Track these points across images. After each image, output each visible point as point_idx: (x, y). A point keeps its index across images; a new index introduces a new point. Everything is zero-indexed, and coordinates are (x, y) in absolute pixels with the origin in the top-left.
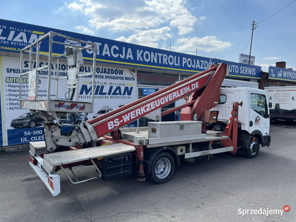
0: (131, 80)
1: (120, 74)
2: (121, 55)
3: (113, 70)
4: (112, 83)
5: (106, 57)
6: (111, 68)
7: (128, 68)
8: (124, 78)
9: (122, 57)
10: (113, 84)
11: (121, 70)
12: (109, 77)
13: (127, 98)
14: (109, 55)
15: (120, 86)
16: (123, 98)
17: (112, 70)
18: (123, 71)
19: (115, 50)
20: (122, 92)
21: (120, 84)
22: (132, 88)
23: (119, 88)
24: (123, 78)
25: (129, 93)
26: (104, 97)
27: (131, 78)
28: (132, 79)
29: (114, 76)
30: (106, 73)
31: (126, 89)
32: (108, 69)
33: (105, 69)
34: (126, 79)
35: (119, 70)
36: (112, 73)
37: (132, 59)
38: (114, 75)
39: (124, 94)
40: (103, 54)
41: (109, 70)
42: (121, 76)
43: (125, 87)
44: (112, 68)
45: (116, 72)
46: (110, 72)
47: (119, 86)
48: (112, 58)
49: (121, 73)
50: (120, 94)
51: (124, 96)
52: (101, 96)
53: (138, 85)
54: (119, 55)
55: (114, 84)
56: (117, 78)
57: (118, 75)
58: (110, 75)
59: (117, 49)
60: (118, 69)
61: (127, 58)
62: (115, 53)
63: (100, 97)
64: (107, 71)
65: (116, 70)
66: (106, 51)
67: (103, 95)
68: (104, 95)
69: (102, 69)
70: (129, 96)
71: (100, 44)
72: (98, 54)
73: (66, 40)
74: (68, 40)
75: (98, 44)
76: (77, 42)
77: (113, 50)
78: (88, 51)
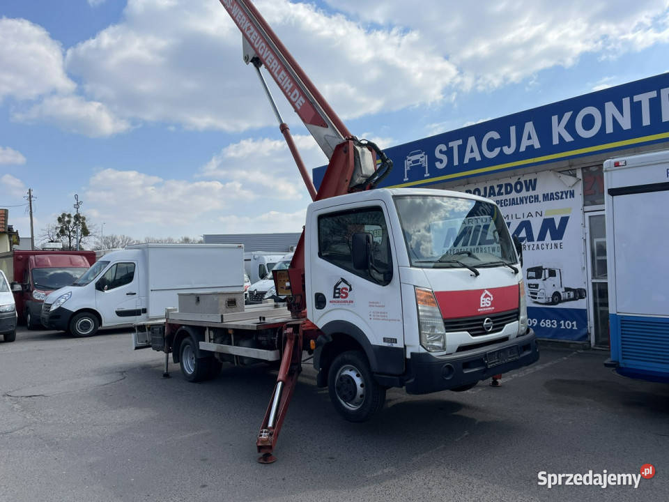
0: (562, 198)
1: (528, 190)
2: (505, 149)
3: (510, 185)
4: (508, 216)
5: (473, 164)
6: (503, 182)
7: (551, 170)
8: (541, 198)
9: (508, 151)
10: (510, 217)
11: (530, 181)
12: (501, 203)
13: (549, 247)
14: (478, 158)
15: (530, 218)
16: (538, 248)
17: (507, 185)
18: (535, 180)
19: (491, 140)
20: (536, 234)
21: (530, 215)
22: (564, 221)
23: (526, 225)
24: (536, 198)
25: (558, 234)
26: (491, 249)
27: (562, 192)
28: (564, 196)
29: (513, 199)
30: (495, 195)
31: (548, 224)
32: (498, 186)
33: (492, 188)
34: (546, 197)
35: (526, 182)
36: (507, 193)
37: (537, 145)
38: (514, 195)
39: (541, 237)
40: (466, 161)
41: (500, 186)
42: (531, 193)
43: (544, 220)
44: (507, 181)
45: (518, 187)
46: (503, 190)
47: (525, 219)
48: (486, 162)
49: (532, 185)
50: (530, 237)
51: (540, 243)
52: (483, 246)
53: (587, 208)
54: (501, 150)
55: (514, 216)
56: (522, 201)
57: (524, 193)
58: (504, 197)
59: (495, 135)
60: (522, 180)
61: (523, 149)
62: (491, 149)
63: (481, 251)
64: (497, 190)
65: (517, 183)
66: (472, 151)
67: (487, 246)
68: (490, 246)
69: (485, 189)
70: (558, 242)
71: (460, 142)
72: (456, 163)
73: (406, 159)
74: (409, 158)
75: (455, 144)
76: (423, 155)
77: (488, 143)
78: (438, 164)
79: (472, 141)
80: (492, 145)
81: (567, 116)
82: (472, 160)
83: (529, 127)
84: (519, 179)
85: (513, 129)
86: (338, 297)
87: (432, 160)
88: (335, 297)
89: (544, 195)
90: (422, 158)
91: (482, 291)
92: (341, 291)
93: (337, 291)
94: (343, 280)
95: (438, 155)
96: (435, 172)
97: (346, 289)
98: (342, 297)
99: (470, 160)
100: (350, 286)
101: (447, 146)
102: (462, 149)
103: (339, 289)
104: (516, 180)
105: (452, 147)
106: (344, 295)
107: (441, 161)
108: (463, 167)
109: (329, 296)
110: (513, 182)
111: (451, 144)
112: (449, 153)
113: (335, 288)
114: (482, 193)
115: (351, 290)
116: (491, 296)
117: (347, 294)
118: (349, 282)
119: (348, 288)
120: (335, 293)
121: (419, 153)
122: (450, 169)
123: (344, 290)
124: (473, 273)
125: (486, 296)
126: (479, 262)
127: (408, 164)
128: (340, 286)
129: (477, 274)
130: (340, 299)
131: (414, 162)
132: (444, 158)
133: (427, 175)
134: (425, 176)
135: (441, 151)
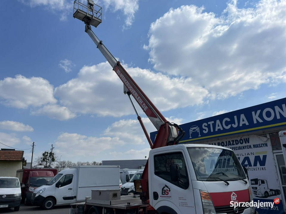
1: (246, 143)
2: (233, 125)
3: (238, 141)
4: (238, 154)
5: (220, 131)
6: (234, 139)
7: (255, 134)
8: (252, 146)
9: (235, 126)
11: (246, 139)
12: (235, 149)
13: (260, 169)
14: (222, 129)
15: (248, 156)
16: (254, 170)
17: (236, 141)
18: (249, 139)
19: (226, 122)
20: (252, 163)
21: (248, 154)
22: (265, 157)
23: (247, 159)
24: (250, 146)
25: (263, 163)
26: (232, 170)
27: (262, 144)
28: (263, 146)
29: (240, 147)
30: (231, 145)
31: (257, 158)
32: (232, 141)
33: (229, 142)
34: (255, 146)
35: (244, 139)
36: (236, 144)
37: (247, 124)
38: (239, 145)
39: (255, 165)
40: (216, 130)
41: (233, 141)
42: (247, 144)
43: (255, 156)
44: (236, 139)
45: (241, 141)
46: (234, 143)
47: (247, 156)
48: (225, 131)
49: (247, 141)
50: (250, 165)
51: (255, 167)
53: (274, 151)
54: (232, 126)
55: (241, 155)
56: (244, 148)
57: (244, 144)
58: (235, 146)
59: (228, 120)
60: (243, 138)
61: (241, 125)
62: (227, 125)
63: (228, 170)
64: (232, 143)
65: (240, 140)
66: (219, 126)
67: (230, 168)
69: (226, 142)
70: (263, 167)
71: (213, 122)
72: (212, 131)
73: (190, 129)
74: (191, 129)
75: (211, 123)
76: (196, 127)
77: (225, 123)
78: (204, 131)
79: (218, 122)
80: (227, 123)
81: (259, 112)
82: (219, 130)
83: (242, 116)
84: (241, 138)
85: (235, 117)
86: (164, 194)
87: (202, 129)
88: (162, 194)
89: (253, 145)
90: (197, 129)
91: (231, 193)
92: (165, 191)
93: (163, 191)
94: (166, 186)
95: (204, 127)
96: (203, 135)
97: (168, 190)
98: (166, 194)
99: (218, 129)
100: (169, 189)
101: (207, 124)
102: (214, 125)
103: (164, 190)
104: (240, 139)
105: (210, 124)
106: (167, 193)
107: (205, 130)
108: (215, 133)
109: (160, 194)
110: (239, 139)
111: (209, 123)
112: (209, 126)
113: (163, 190)
114: (225, 144)
115: (170, 191)
116: (236, 195)
117: (168, 193)
118: (169, 187)
119: (169, 190)
120: (162, 192)
122: (209, 133)
123: (167, 191)
124: (226, 184)
125: (234, 195)
126: (228, 178)
127: (191, 131)
128: (165, 189)
129: (228, 184)
130: (165, 195)
131: (193, 130)
132: (207, 129)
133: (200, 136)
134: (199, 136)
135: (205, 126)
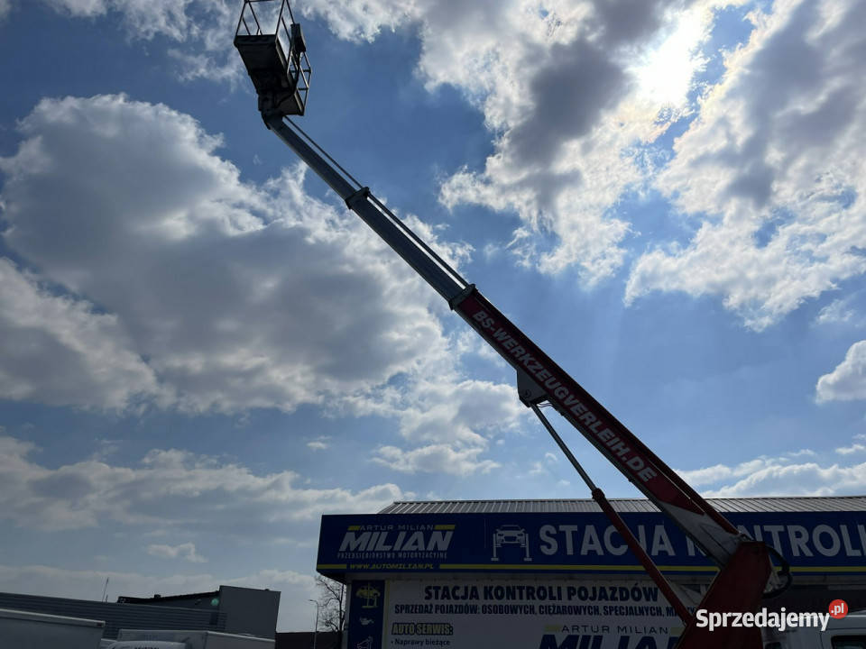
1: (648, 599)
3: (626, 589)
4: (625, 627)
5: (592, 557)
6: (618, 584)
8: (664, 612)
10: (628, 630)
11: (650, 589)
12: (616, 611)
14: (600, 552)
15: (653, 635)
17: (622, 589)
18: (656, 589)
19: (614, 536)
21: (653, 630)
23: (648, 642)
24: (659, 611)
29: (631, 608)
30: (607, 599)
32: (611, 588)
33: (603, 589)
34: (672, 612)
35: (644, 589)
36: (623, 599)
37: (671, 553)
38: (631, 602)
40: (584, 552)
41: (613, 589)
42: (651, 603)
43: (671, 638)
44: (622, 584)
45: (636, 594)
46: (617, 595)
47: (649, 635)
48: (608, 558)
49: (652, 595)
55: (633, 630)
56: (641, 611)
57: (643, 603)
58: (619, 603)
60: (640, 586)
61: (655, 553)
62: (615, 545)
64: (609, 593)
65: (634, 589)
66: (591, 542)
69: (594, 589)
71: (575, 528)
72: (570, 551)
73: (496, 532)
74: (500, 532)
75: (569, 529)
76: (521, 532)
77: (611, 538)
78: (544, 549)
79: (590, 530)
80: (617, 540)
82: (592, 553)
83: (660, 531)
84: (636, 584)
85: (641, 529)
87: (536, 543)
90: (522, 537)
95: (543, 536)
96: (539, 557)
99: (589, 551)
101: (557, 528)
102: (578, 537)
104: (633, 586)
105: (564, 532)
107: (549, 546)
108: (577, 558)
110: (630, 586)
111: (562, 528)
112: (560, 537)
114: (590, 594)
121: (517, 529)
122: (561, 557)
127: (499, 538)
131: (507, 538)
132: (553, 542)
133: (528, 559)
134: (525, 559)
135: (548, 534)
